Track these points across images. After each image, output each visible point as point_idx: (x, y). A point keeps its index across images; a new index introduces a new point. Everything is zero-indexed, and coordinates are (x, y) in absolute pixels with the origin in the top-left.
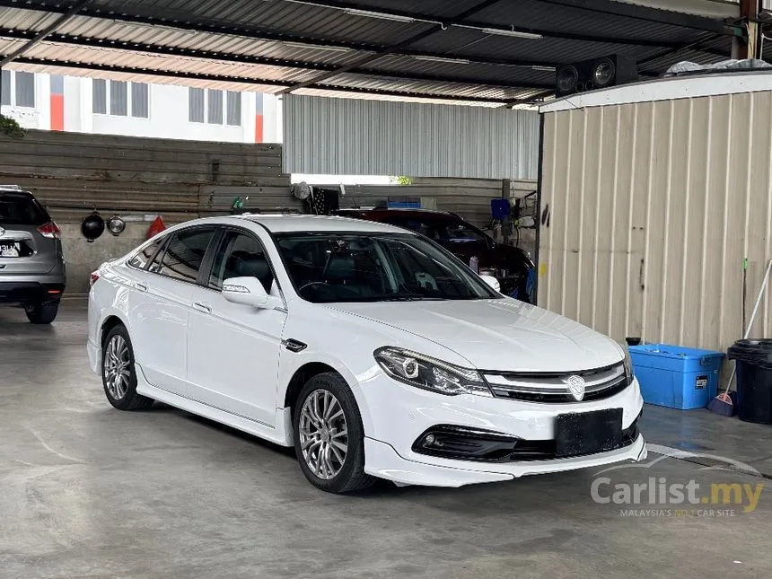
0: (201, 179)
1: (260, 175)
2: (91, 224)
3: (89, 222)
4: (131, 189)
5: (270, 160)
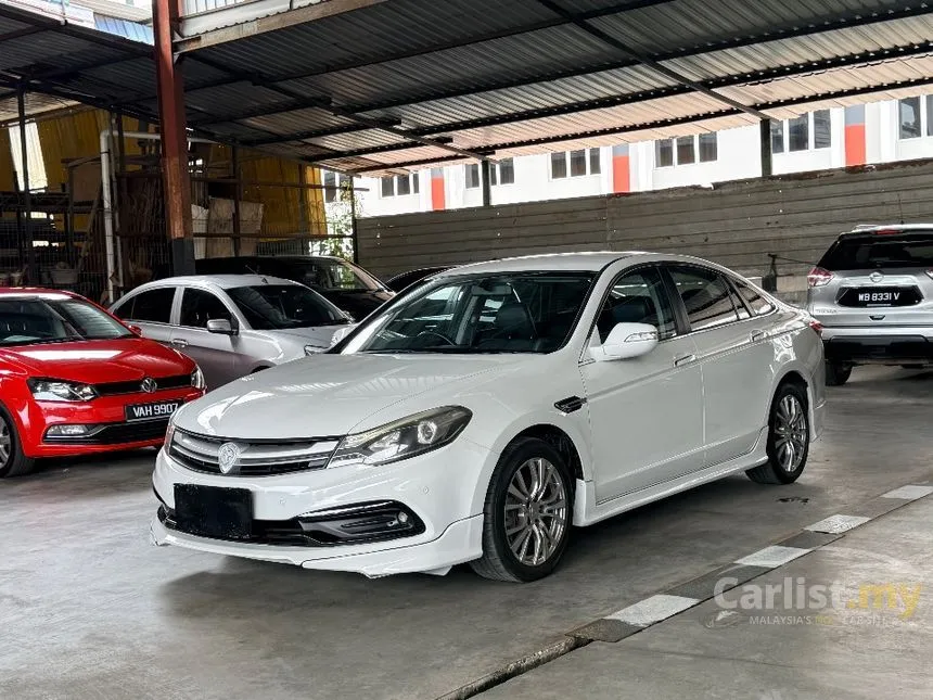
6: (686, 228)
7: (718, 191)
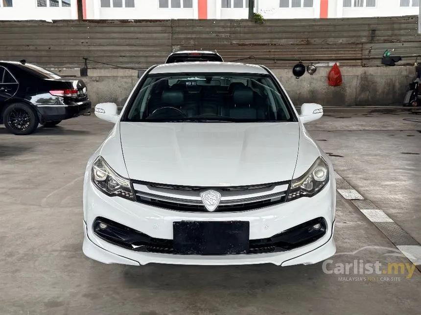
0: (364, 40)
1: (403, 35)
2: (298, 69)
3: (297, 68)
4: (322, 48)
5: (410, 26)
6: (38, 42)
7: (55, 24)
